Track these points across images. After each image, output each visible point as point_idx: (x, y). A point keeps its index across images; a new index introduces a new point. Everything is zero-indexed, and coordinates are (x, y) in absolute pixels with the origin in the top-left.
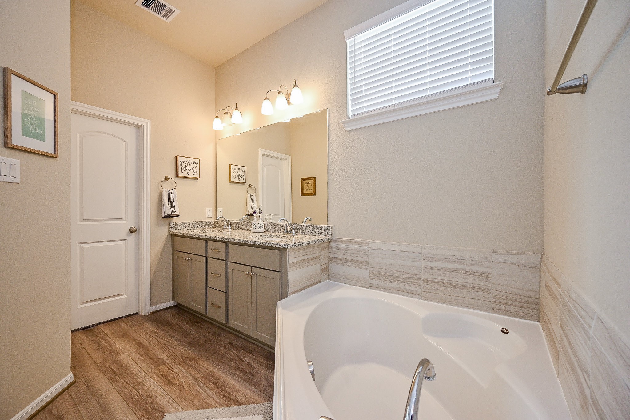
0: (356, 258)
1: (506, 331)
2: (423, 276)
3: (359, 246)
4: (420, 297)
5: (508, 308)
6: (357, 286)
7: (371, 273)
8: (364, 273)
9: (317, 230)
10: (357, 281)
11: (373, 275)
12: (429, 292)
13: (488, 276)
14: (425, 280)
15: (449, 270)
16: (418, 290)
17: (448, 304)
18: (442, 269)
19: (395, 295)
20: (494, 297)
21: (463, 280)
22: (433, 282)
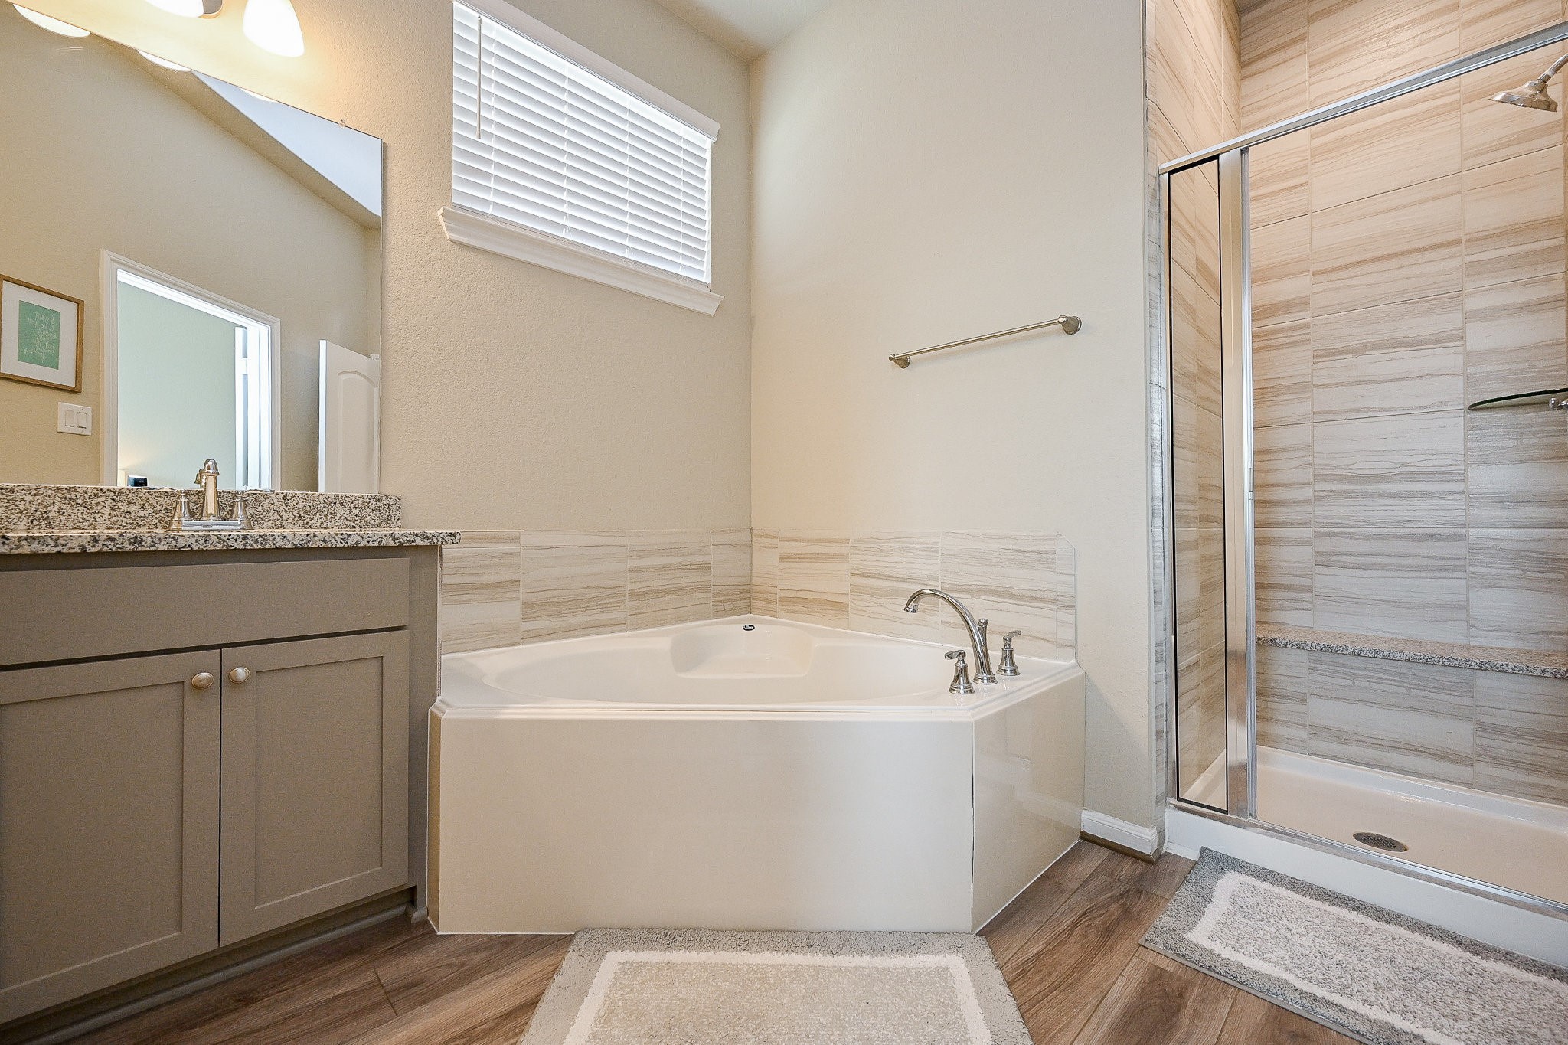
0: (485, 579)
1: (750, 628)
2: (630, 587)
3: (495, 545)
4: (624, 627)
5: (727, 605)
6: (489, 648)
7: (526, 606)
8: (507, 611)
9: (340, 511)
10: (488, 635)
11: (531, 609)
12: (639, 614)
13: (706, 567)
14: (633, 594)
15: (664, 568)
16: (620, 615)
17: (663, 625)
18: (655, 569)
19: (582, 639)
20: (715, 595)
21: (682, 580)
22: (644, 593)
